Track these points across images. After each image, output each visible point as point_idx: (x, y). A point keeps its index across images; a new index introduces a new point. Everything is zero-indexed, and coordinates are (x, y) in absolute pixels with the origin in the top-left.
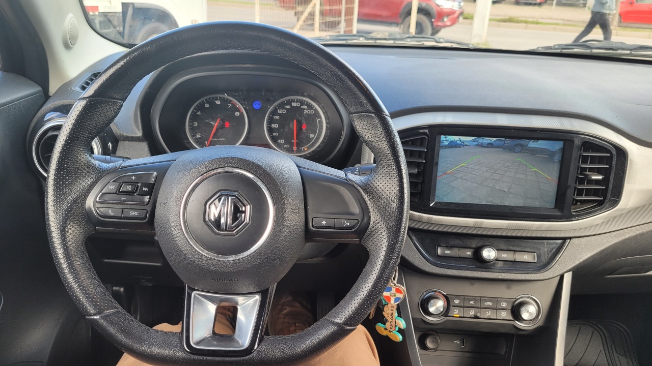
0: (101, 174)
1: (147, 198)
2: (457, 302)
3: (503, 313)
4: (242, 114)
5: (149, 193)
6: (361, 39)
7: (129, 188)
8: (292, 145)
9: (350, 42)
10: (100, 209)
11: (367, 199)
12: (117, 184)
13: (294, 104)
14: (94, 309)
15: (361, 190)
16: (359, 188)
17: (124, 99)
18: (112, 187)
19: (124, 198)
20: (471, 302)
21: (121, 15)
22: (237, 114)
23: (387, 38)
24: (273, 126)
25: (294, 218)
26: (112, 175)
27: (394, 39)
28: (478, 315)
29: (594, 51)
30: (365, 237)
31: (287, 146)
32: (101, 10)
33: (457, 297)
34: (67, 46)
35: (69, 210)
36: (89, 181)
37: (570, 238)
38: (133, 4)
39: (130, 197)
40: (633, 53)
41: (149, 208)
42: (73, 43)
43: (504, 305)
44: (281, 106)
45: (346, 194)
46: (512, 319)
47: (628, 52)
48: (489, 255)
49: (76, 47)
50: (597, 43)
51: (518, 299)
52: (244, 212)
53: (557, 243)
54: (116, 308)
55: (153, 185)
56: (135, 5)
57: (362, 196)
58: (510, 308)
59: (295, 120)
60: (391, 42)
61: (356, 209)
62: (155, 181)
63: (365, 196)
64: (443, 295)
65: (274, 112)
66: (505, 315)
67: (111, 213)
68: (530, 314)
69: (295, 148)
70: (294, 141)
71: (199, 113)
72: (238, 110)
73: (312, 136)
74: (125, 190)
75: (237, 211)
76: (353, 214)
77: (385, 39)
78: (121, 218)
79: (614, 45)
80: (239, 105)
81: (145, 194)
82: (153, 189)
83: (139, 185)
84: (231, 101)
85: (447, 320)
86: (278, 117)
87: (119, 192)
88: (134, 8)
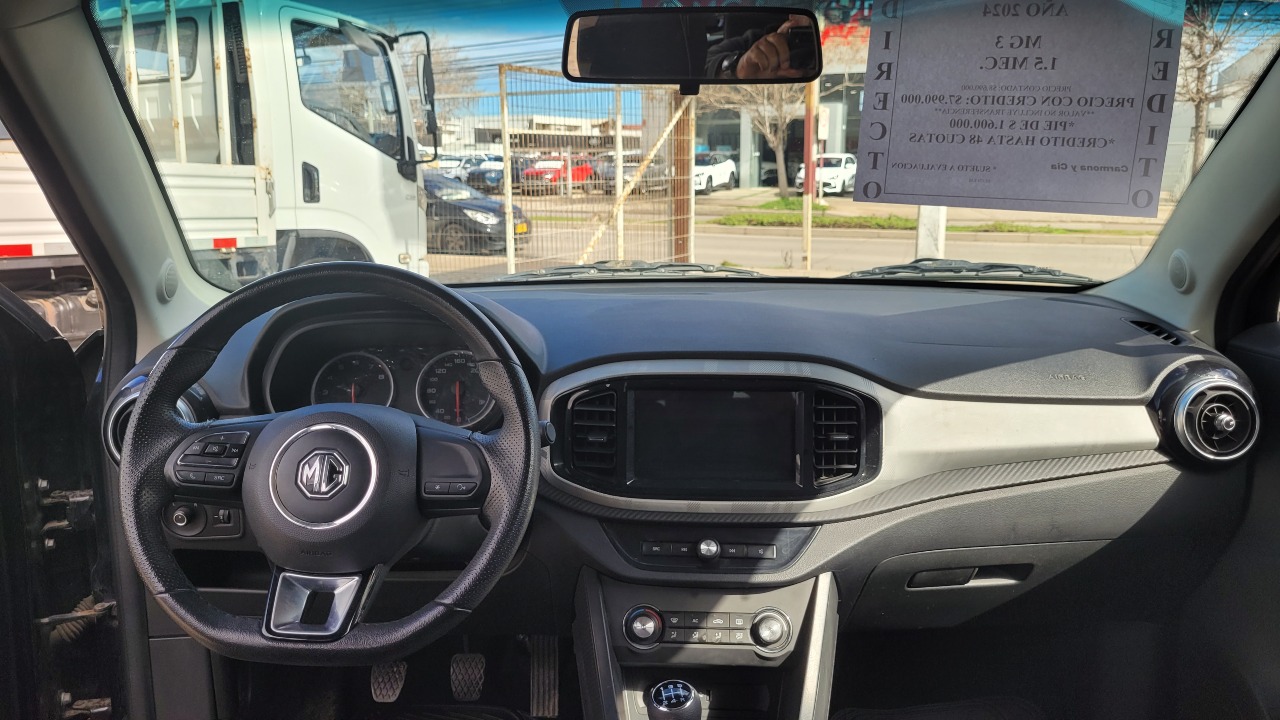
0: (186, 433)
1: (235, 461)
2: (674, 621)
3: (738, 634)
4: (387, 377)
5: (239, 455)
6: (592, 271)
7: (215, 449)
8: (454, 416)
9: (575, 277)
10: (181, 473)
11: (488, 459)
12: (203, 444)
13: (457, 361)
14: (163, 586)
15: (483, 450)
16: (481, 447)
17: (219, 351)
18: (196, 448)
19: (209, 460)
20: (694, 621)
21: (275, 250)
22: (382, 377)
23: (630, 268)
24: (429, 391)
25: (405, 484)
26: (198, 435)
27: (642, 270)
28: (704, 638)
29: (927, 274)
30: (486, 504)
31: (447, 417)
32: (240, 244)
33: (675, 613)
34: (163, 299)
35: (146, 473)
36: (171, 441)
37: (821, 523)
38: (297, 231)
39: (216, 460)
40: (980, 274)
41: (236, 473)
42: (171, 294)
43: (739, 622)
44: (440, 363)
45: (465, 453)
46: (752, 642)
47: (974, 273)
48: (709, 550)
49: (175, 301)
50: (931, 262)
51: (759, 614)
52: (341, 473)
53: (804, 532)
54: (189, 587)
55: (245, 445)
56: (300, 233)
57: (483, 455)
58: (749, 626)
59: (458, 383)
60: (636, 275)
61: (475, 470)
62: (247, 442)
63: (486, 456)
64: (656, 612)
65: (430, 372)
66: (743, 636)
67: (192, 476)
68: (773, 633)
69: (458, 420)
70: (457, 410)
71: (331, 378)
72: (382, 371)
73: (482, 402)
74: (211, 451)
75: (333, 473)
76: (470, 477)
77: (628, 270)
78: (204, 483)
79: (953, 265)
80: (382, 365)
81: (234, 456)
82: (243, 451)
83: (228, 446)
84: (373, 360)
85: (663, 648)
86: (435, 379)
87: (203, 453)
88: (298, 237)
